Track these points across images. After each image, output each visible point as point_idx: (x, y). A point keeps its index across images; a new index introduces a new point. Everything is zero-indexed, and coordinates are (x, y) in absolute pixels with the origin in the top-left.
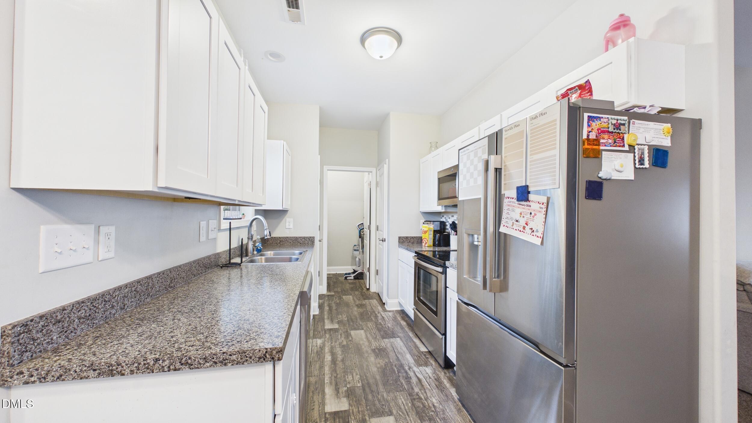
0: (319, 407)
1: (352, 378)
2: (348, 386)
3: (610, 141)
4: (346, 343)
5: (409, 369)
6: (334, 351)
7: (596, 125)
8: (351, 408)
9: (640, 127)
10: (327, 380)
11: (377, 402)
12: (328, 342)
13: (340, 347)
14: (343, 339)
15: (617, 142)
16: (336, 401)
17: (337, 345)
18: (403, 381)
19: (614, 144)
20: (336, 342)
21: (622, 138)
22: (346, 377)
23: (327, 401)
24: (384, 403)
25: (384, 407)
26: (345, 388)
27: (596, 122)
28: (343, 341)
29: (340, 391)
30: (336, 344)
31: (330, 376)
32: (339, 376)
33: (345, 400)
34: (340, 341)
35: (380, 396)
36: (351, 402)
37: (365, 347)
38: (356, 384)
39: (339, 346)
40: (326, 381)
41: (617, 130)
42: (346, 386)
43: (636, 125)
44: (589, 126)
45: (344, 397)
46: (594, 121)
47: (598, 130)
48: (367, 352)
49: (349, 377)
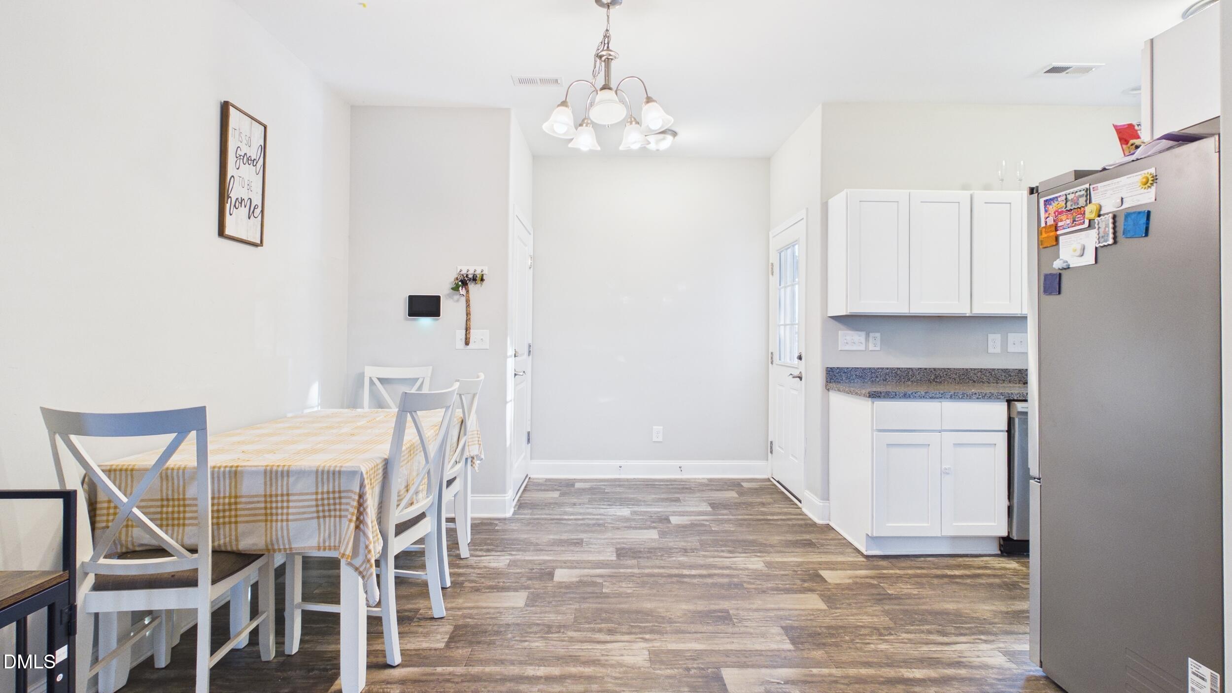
3: (1068, 221)
7: (1052, 208)
9: (1106, 190)
15: (1077, 219)
19: (1073, 223)
21: (1082, 212)
27: (1053, 204)
41: (1075, 205)
43: (1100, 189)
44: (1046, 211)
46: (1050, 204)
47: (1055, 213)
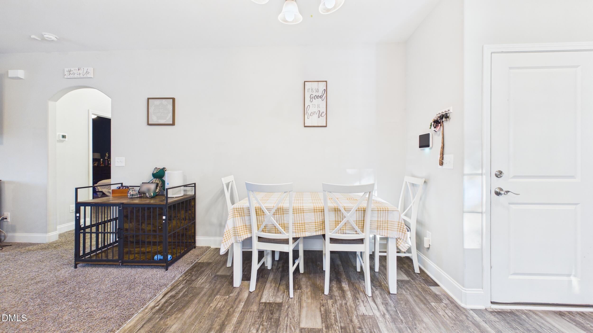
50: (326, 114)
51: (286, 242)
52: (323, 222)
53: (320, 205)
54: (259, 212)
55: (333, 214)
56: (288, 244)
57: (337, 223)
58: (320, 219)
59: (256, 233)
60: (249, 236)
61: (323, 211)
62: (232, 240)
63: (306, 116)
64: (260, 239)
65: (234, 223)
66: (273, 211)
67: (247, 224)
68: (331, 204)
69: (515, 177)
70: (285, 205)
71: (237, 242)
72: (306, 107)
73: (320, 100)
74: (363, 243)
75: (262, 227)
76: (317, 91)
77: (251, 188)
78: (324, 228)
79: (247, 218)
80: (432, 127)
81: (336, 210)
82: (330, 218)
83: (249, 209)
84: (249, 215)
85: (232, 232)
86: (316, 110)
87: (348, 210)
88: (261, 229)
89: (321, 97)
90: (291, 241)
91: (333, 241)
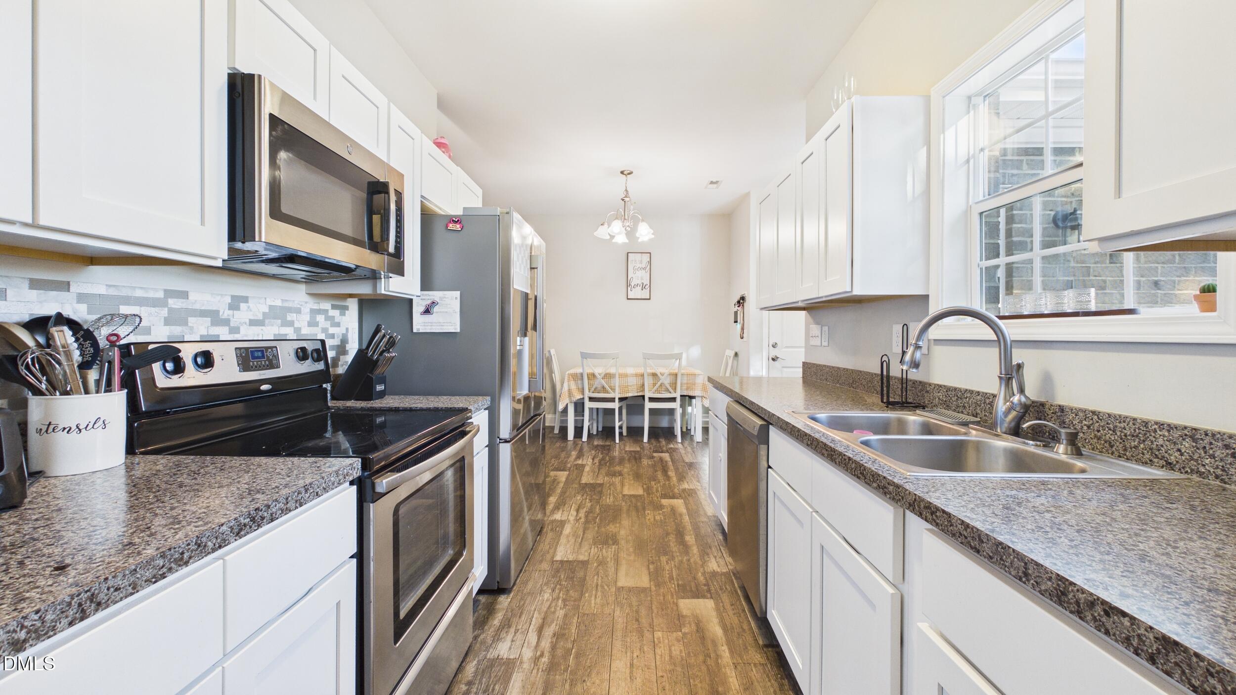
0: (723, 606)
1: (673, 648)
2: (680, 634)
4: (662, 559)
5: (542, 655)
6: (681, 547)
8: (675, 601)
10: (724, 651)
11: (635, 603)
12: (696, 563)
13: (672, 552)
14: (667, 568)
16: (698, 612)
17: (677, 556)
18: (573, 631)
20: (681, 562)
22: (684, 654)
23: (714, 614)
24: (624, 601)
25: (626, 597)
26: (687, 631)
28: (667, 563)
29: (694, 627)
30: (680, 558)
31: (720, 661)
32: (701, 658)
33: (685, 612)
34: (673, 563)
35: (627, 611)
36: (675, 608)
37: (628, 549)
38: (665, 636)
39: (675, 554)
40: (725, 648)
42: (685, 634)
45: (686, 616)
48: (627, 542)
49: (678, 653)
50: (650, 286)
51: (612, 400)
52: (643, 385)
53: (641, 370)
54: (592, 376)
55: (651, 378)
56: (614, 402)
57: (654, 385)
58: (640, 383)
59: (587, 394)
60: (582, 397)
61: (643, 375)
62: (567, 401)
63: (629, 289)
64: (591, 399)
65: (569, 386)
66: (603, 375)
67: (580, 386)
68: (650, 371)
69: (787, 347)
70: (612, 371)
71: (571, 402)
72: (629, 279)
73: (643, 271)
74: (675, 402)
75: (593, 389)
76: (641, 262)
77: (584, 356)
78: (643, 390)
79: (579, 382)
80: (736, 306)
81: (654, 375)
82: (648, 381)
83: (582, 375)
84: (582, 379)
85: (567, 394)
86: (639, 282)
87: (662, 374)
88: (591, 391)
89: (644, 269)
90: (617, 400)
91: (652, 400)
